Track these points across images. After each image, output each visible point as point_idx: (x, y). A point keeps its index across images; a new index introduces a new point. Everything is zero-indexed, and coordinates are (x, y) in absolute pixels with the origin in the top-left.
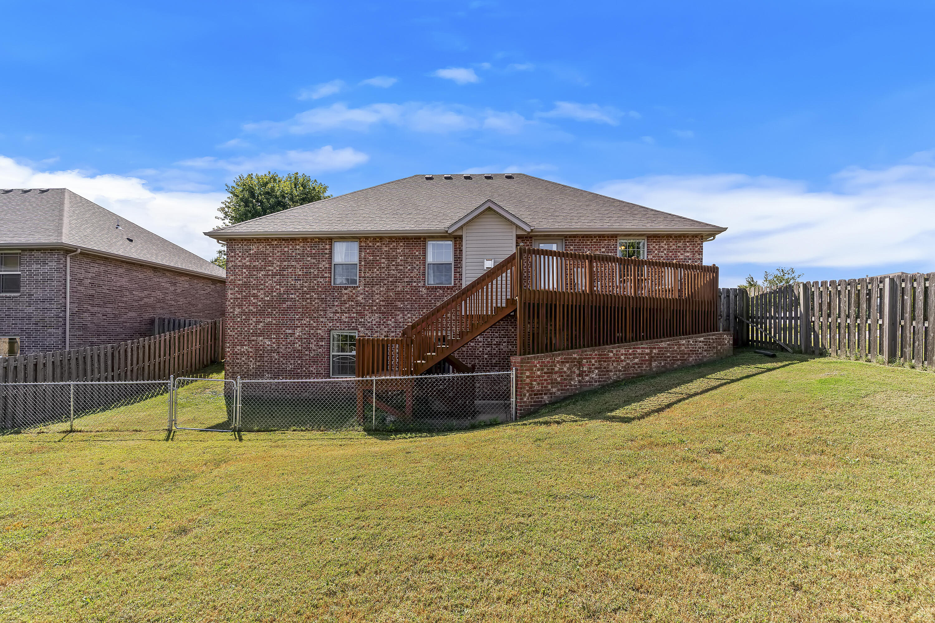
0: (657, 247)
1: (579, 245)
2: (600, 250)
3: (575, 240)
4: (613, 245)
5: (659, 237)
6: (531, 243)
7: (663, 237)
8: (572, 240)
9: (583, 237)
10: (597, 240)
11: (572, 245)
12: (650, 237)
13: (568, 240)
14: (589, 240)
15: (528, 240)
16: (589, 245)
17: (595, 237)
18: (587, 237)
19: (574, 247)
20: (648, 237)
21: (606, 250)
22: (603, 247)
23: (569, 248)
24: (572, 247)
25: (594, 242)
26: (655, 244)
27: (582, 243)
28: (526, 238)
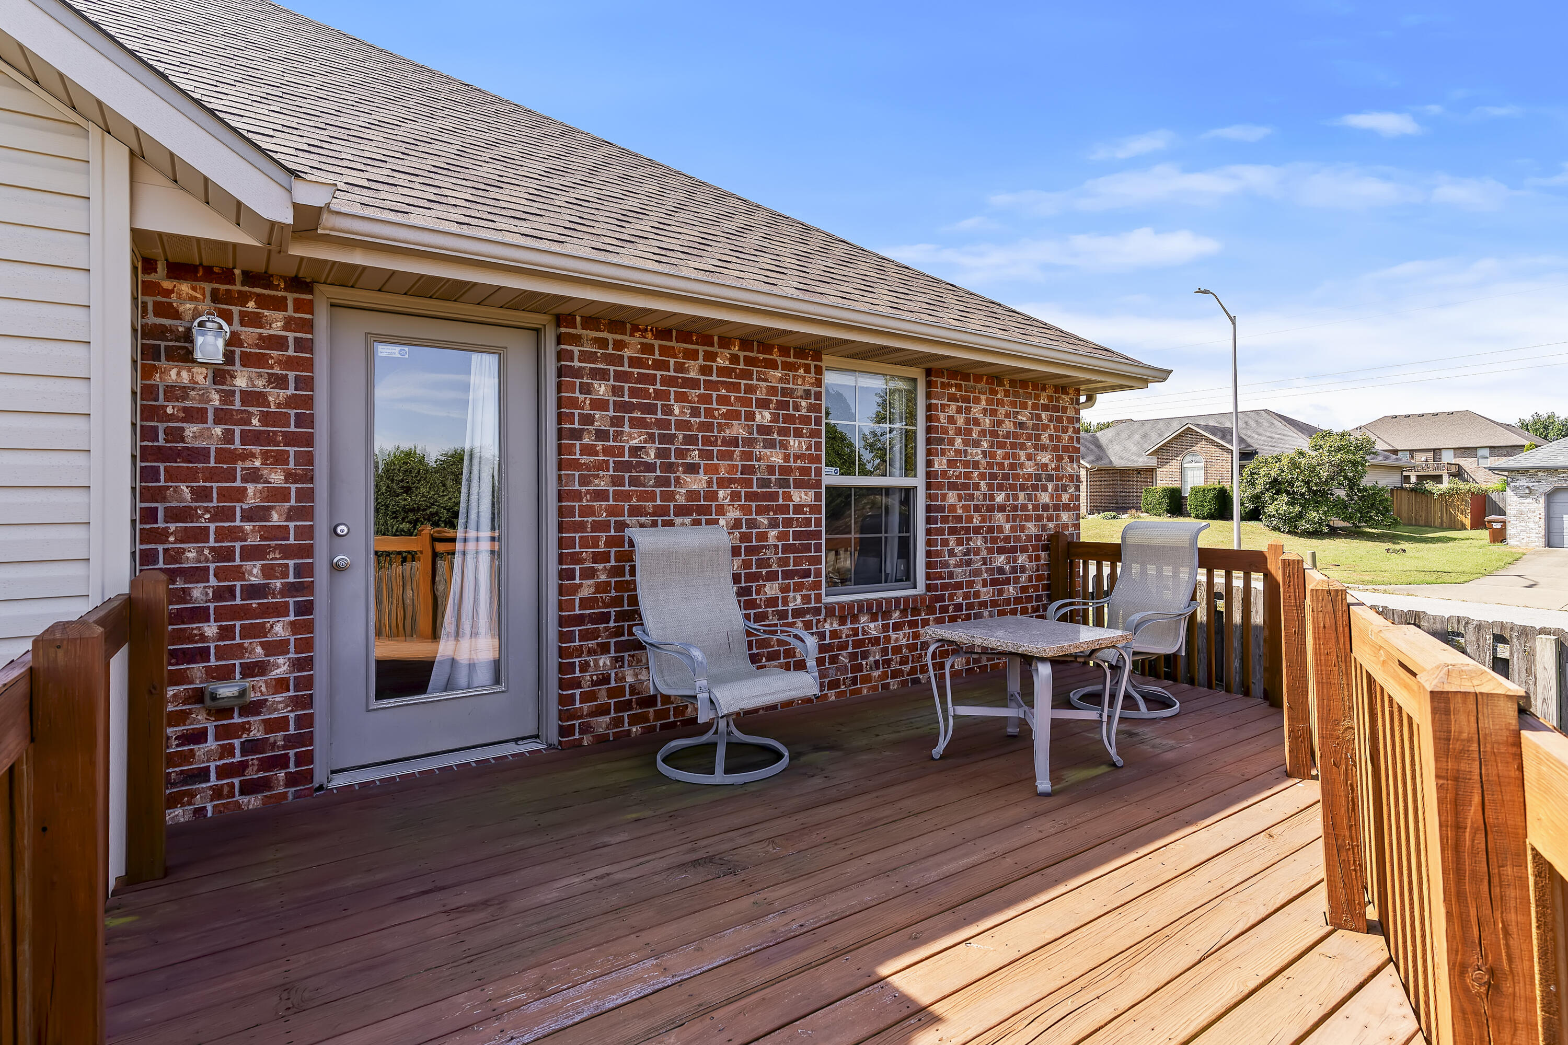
0: (960, 421)
1: (643, 378)
2: (751, 416)
3: (620, 345)
4: (807, 394)
5: (966, 377)
6: (308, 326)
7: (978, 378)
8: (603, 343)
9: (664, 334)
10: (734, 359)
11: (602, 375)
12: (940, 373)
13: (577, 339)
14: (693, 355)
15: (278, 306)
16: (694, 384)
17: (725, 342)
18: (685, 336)
19: (616, 391)
20: (929, 372)
21: (775, 419)
22: (763, 404)
23: (586, 389)
24: (601, 389)
25: (722, 371)
26: (954, 406)
27: (659, 365)
28: (250, 278)
